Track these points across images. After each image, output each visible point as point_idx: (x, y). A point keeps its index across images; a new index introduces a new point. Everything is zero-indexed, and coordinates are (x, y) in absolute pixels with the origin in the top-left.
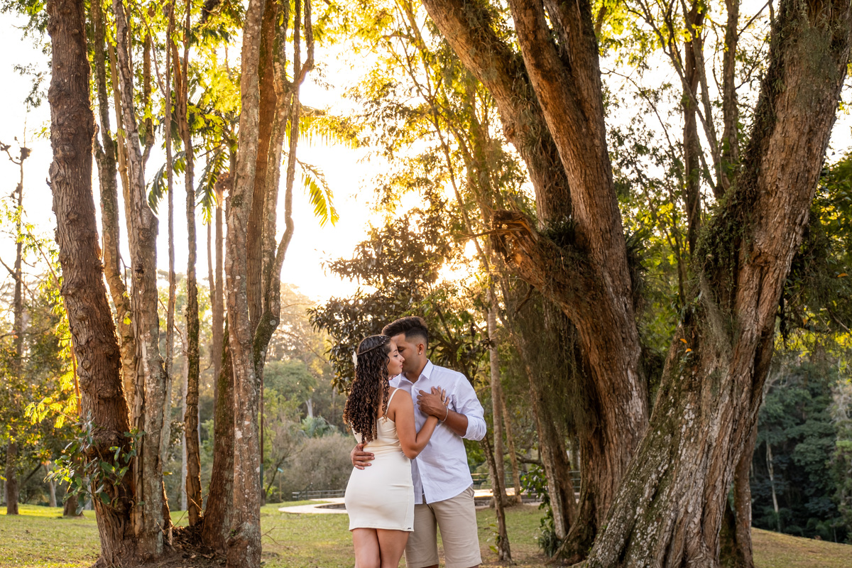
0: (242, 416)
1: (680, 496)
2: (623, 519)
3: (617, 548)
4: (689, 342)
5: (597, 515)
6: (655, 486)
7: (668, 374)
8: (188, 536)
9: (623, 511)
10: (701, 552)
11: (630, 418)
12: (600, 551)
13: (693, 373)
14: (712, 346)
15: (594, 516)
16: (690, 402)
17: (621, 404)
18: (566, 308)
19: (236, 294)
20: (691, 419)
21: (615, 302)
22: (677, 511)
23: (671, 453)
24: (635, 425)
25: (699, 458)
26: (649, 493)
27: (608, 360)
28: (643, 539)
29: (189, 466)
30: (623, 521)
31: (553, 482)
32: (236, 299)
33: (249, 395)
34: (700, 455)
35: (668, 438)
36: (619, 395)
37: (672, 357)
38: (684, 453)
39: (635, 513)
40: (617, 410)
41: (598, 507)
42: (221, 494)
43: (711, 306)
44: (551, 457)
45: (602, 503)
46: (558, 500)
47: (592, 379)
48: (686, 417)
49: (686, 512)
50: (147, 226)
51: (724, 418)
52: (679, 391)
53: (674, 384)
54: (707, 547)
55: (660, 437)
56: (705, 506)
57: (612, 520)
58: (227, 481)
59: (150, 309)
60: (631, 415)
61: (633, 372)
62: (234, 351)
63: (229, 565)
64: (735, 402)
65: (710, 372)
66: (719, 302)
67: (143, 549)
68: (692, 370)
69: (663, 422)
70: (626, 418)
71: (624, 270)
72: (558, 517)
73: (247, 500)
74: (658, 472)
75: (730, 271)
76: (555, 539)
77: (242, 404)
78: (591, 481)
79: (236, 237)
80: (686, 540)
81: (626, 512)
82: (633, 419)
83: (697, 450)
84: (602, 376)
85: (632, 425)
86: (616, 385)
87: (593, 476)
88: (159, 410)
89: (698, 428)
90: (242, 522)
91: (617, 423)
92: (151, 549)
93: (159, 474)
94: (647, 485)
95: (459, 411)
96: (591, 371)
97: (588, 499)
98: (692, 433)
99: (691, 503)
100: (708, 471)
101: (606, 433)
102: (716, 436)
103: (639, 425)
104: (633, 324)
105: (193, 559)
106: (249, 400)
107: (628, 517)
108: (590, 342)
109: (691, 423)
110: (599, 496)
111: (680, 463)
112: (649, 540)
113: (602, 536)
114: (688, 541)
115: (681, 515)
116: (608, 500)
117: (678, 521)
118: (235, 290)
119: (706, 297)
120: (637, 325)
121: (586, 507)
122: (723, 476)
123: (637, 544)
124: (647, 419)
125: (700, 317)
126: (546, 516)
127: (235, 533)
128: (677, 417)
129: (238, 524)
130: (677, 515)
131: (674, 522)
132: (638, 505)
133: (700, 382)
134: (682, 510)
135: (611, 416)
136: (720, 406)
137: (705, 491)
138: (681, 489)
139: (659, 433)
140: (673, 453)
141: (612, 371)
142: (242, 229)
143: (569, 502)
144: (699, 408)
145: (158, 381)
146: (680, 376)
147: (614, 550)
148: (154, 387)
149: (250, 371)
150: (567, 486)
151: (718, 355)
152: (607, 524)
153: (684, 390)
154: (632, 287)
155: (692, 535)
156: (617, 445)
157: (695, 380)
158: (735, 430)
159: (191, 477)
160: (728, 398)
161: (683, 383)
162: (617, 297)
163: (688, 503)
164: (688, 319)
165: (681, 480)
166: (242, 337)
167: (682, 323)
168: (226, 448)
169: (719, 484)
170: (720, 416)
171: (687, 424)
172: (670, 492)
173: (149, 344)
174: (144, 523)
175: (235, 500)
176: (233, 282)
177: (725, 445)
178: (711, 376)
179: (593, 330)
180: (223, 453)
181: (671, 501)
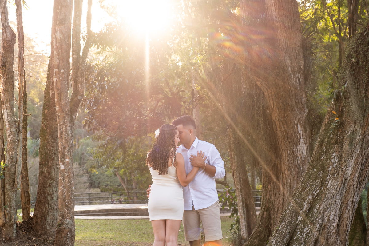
0: (64, 156)
1: (325, 210)
2: (290, 223)
3: (285, 241)
4: (337, 113)
5: (272, 222)
6: (310, 203)
7: (323, 133)
8: (24, 227)
9: (289, 218)
10: (336, 244)
11: (297, 157)
12: (274, 242)
13: (339, 133)
14: (351, 117)
15: (270, 222)
16: (336, 152)
17: (292, 147)
18: (258, 81)
19: (61, 81)
20: (336, 162)
21: (292, 77)
22: (323, 219)
23: (322, 183)
24: (300, 162)
25: (339, 187)
26: (307, 207)
27: (285, 117)
28: (301, 235)
29: (23, 184)
30: (290, 224)
31: (241, 199)
32: (61, 84)
33: (68, 143)
34: (340, 185)
35: (321, 173)
36: (291, 141)
37: (326, 122)
38: (329, 183)
39: (297, 219)
40: (289, 152)
41: (272, 217)
42: (45, 202)
43: (353, 92)
44: (240, 181)
45: (275, 214)
46: (244, 212)
47: (273, 129)
48: (333, 161)
49: (329, 219)
50: (10, 38)
51: (356, 162)
52: (329, 144)
53: (326, 140)
54: (340, 241)
55: (316, 172)
56: (340, 216)
57: (283, 223)
58: (48, 194)
59: (9, 89)
60: (298, 155)
61: (301, 126)
62: (59, 116)
63: (56, 244)
64: (363, 153)
65: (349, 133)
66: (358, 89)
67: (5, 233)
68: (338, 131)
69: (318, 163)
70: (295, 157)
71: (299, 55)
72: (243, 223)
73: (67, 206)
74: (313, 195)
75: (366, 70)
76: (241, 238)
77: (64, 148)
78: (269, 199)
79: (61, 45)
80: (327, 237)
81: (292, 219)
82: (299, 158)
83: (338, 181)
84: (280, 128)
85: (299, 162)
86: (289, 135)
87: (270, 196)
88: (15, 151)
89: (340, 168)
90: (64, 219)
91: (288, 161)
92: (10, 234)
93: (15, 189)
94: (306, 203)
95: (211, 164)
96: (272, 124)
97: (266, 211)
98: (336, 171)
99: (332, 215)
100: (344, 195)
101: (281, 166)
102: (350, 173)
103: (303, 162)
104: (304, 92)
105: (34, 240)
106: (69, 146)
107: (293, 222)
108: (274, 104)
109: (335, 165)
110: (274, 209)
111: (327, 189)
112: (305, 236)
113: (276, 233)
114: (329, 237)
115: (326, 221)
116: (280, 212)
117: (323, 225)
118: (61, 79)
119: (350, 86)
120: (306, 93)
121: (265, 216)
122: (353, 198)
123: (298, 239)
124: (309, 158)
125: (345, 98)
126: (235, 222)
127: (60, 225)
128: (327, 161)
129: (61, 220)
130: (323, 221)
131: (321, 225)
132: (299, 215)
133: (343, 139)
134: (326, 218)
135: (284, 155)
136: (354, 155)
137: (341, 207)
138: (327, 205)
139: (315, 170)
140: (323, 183)
141: (287, 125)
142: (65, 40)
143: (251, 213)
144: (341, 155)
145: (15, 134)
146: (330, 135)
147: (283, 242)
148: (12, 137)
149: (69, 128)
150: (250, 202)
151: (355, 123)
152: (279, 226)
153: (333, 144)
154: (304, 67)
155: (331, 234)
156: (288, 175)
157: (340, 138)
158: (362, 170)
159: (24, 191)
160: (359, 150)
161: (332, 139)
162: (294, 74)
163: (330, 214)
164: (338, 98)
165: (327, 200)
166: (65, 107)
167: (334, 101)
168: (47, 174)
169: (350, 203)
170: (353, 161)
171: (333, 165)
172: (319, 207)
173: (9, 111)
174: (6, 218)
175: (60, 206)
176: (59, 74)
177: (356, 179)
178: (349, 136)
179: (276, 97)
180: (45, 177)
181: (320, 213)
